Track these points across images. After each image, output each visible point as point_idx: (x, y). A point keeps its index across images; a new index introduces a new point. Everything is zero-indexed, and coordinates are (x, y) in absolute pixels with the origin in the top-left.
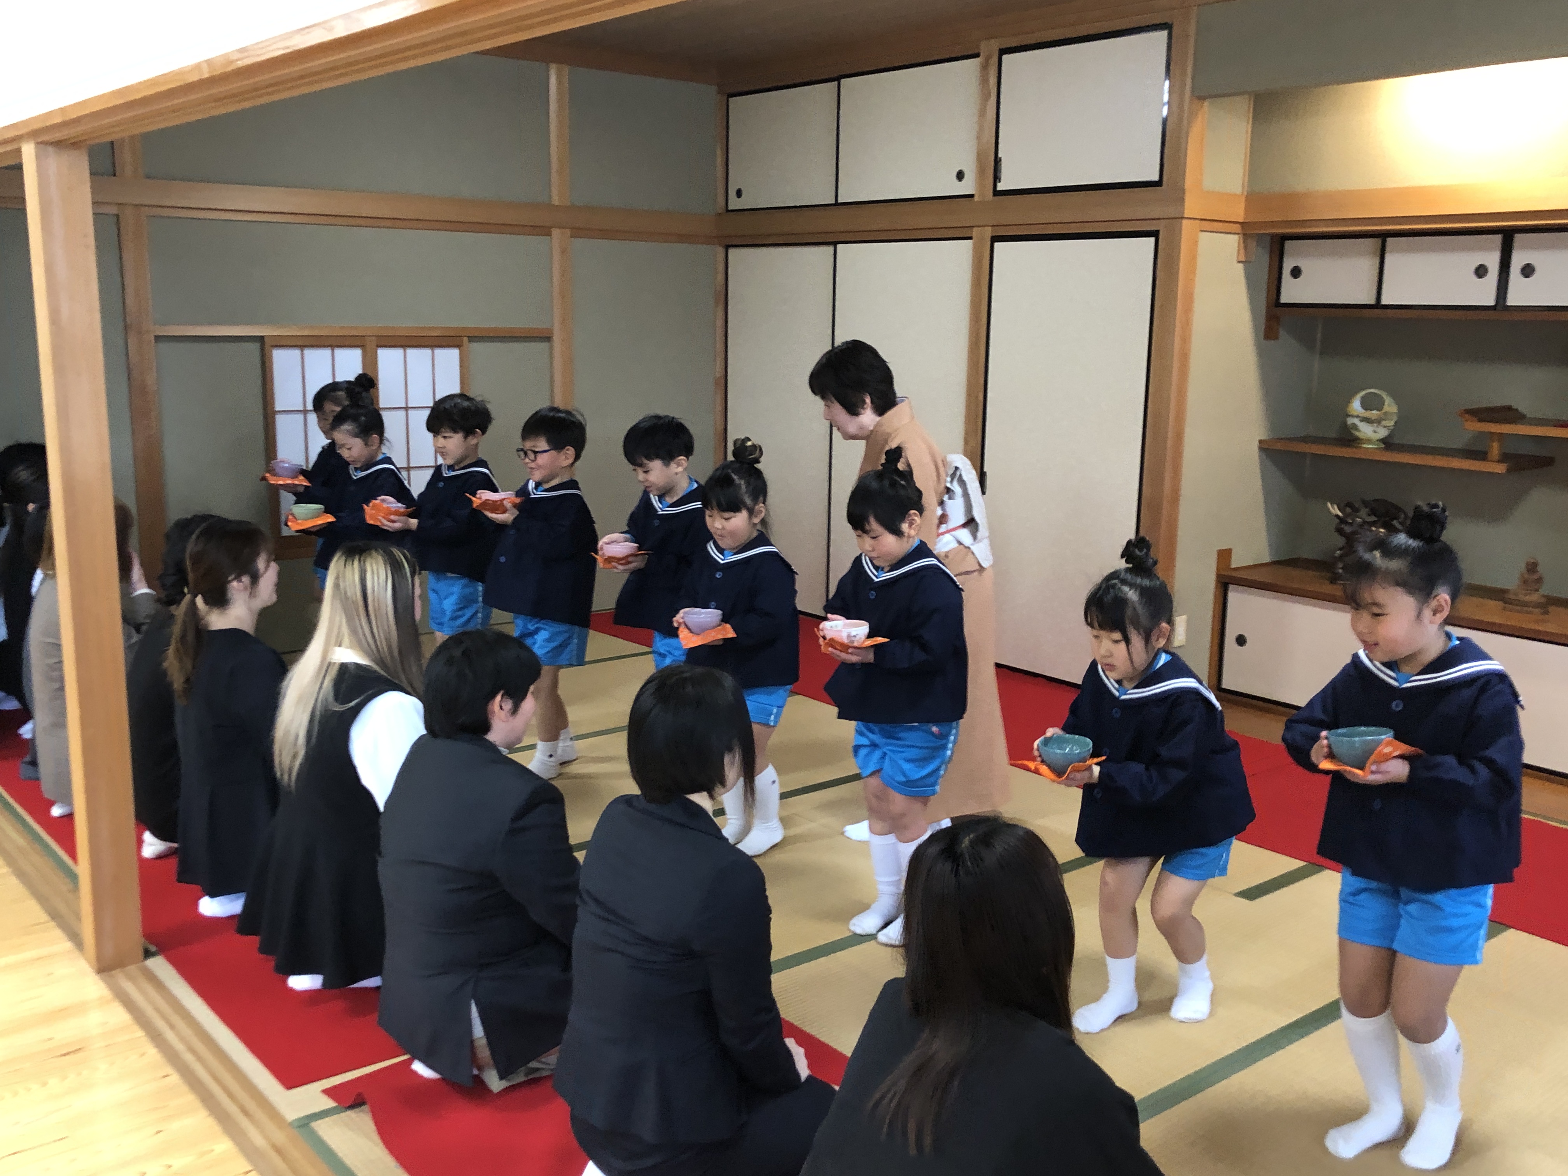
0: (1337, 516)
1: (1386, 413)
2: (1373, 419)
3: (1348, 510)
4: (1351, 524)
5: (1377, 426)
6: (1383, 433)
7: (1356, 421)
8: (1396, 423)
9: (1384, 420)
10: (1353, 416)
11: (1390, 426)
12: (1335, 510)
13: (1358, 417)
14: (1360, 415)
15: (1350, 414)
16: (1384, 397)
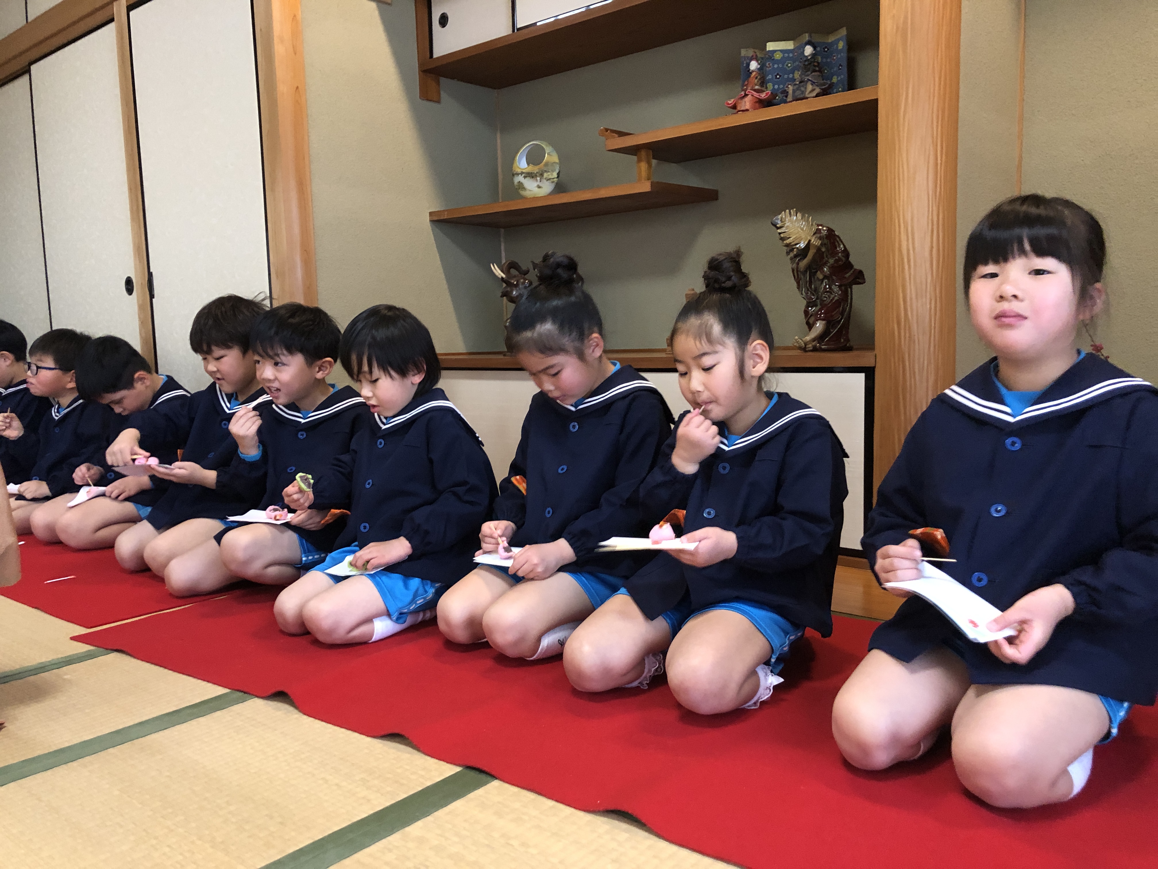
0: (502, 278)
1: (547, 164)
2: (535, 172)
3: (513, 271)
4: (517, 286)
5: (540, 181)
6: (547, 188)
7: (520, 178)
8: (558, 174)
9: (546, 171)
10: (518, 174)
11: (553, 178)
12: (499, 273)
13: (522, 173)
14: (524, 171)
15: (515, 173)
16: (543, 146)
